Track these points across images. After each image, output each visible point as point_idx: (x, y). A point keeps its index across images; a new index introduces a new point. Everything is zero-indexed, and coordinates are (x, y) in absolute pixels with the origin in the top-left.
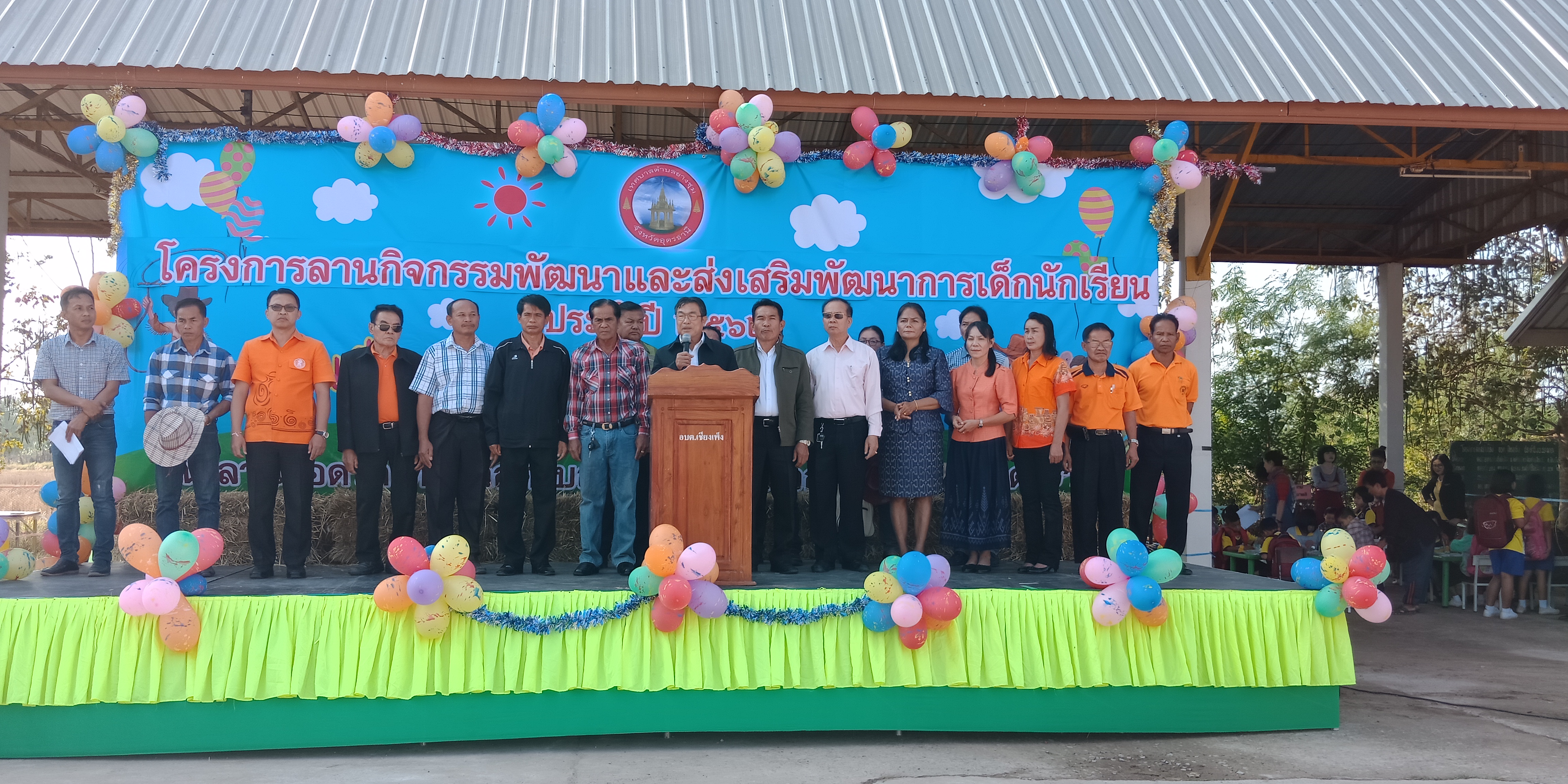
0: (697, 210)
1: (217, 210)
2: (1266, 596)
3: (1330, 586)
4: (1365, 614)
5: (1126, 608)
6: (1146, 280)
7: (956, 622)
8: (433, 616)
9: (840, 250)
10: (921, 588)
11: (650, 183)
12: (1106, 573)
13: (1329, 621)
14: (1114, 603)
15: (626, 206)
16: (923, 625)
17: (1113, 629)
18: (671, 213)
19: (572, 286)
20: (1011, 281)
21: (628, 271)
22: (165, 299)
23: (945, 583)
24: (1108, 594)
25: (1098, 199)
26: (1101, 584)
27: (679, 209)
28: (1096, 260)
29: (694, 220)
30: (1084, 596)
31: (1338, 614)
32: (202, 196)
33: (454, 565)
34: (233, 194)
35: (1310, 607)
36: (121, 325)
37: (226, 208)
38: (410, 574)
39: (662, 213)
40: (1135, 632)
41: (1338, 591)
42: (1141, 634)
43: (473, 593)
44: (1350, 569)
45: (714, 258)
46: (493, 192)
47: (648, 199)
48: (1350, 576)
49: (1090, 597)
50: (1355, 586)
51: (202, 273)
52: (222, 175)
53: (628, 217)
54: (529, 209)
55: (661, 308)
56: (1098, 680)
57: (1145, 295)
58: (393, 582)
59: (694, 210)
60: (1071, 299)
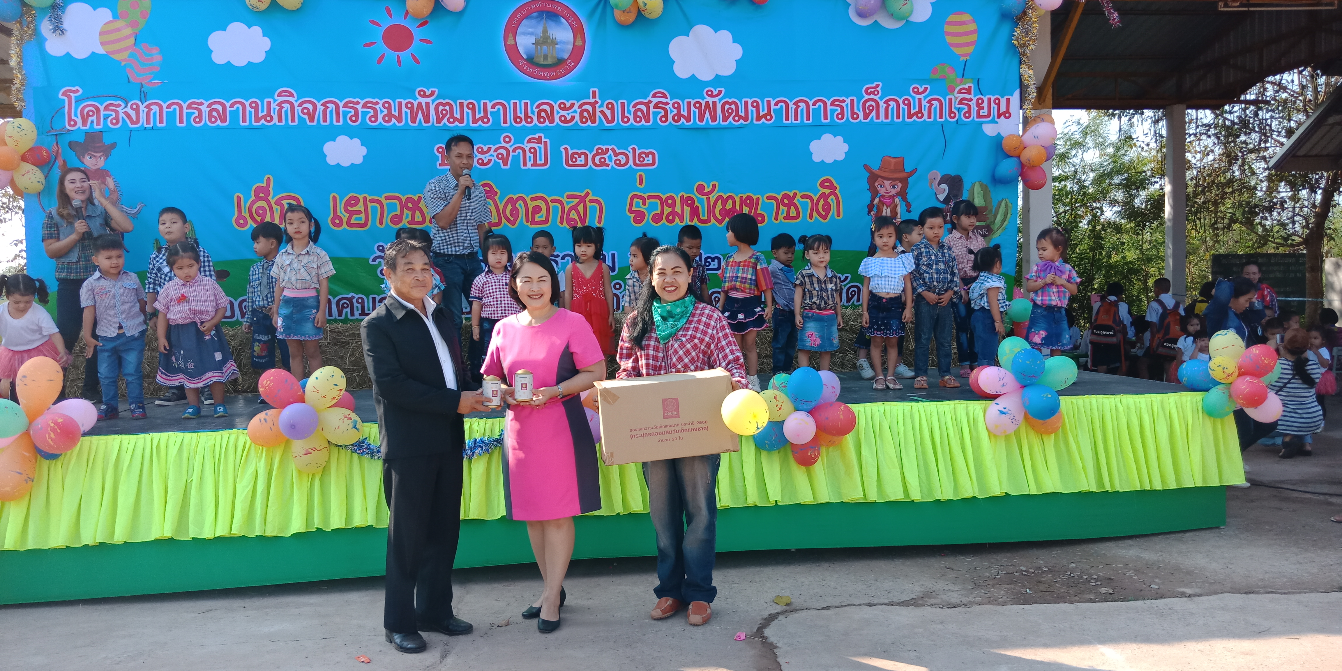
0: (579, 43)
1: (117, 57)
2: (1156, 398)
3: (1218, 387)
4: (1254, 414)
5: (1020, 417)
6: (1008, 100)
7: (849, 438)
8: (310, 451)
9: (718, 79)
10: (814, 404)
11: (532, 18)
12: (1001, 382)
13: (1219, 421)
14: (1009, 412)
15: (511, 41)
16: (815, 443)
17: (1007, 438)
18: (554, 47)
19: (461, 121)
20: (882, 106)
21: (515, 104)
22: (72, 145)
23: (836, 398)
24: (1002, 403)
25: (963, 23)
26: (995, 393)
27: (562, 42)
28: (961, 82)
29: (577, 53)
30: (976, 407)
31: (1227, 415)
32: (102, 44)
33: (329, 397)
34: (132, 41)
35: (1200, 408)
36: (31, 171)
37: (125, 55)
38: (283, 407)
39: (545, 47)
40: (1030, 439)
41: (1226, 391)
42: (1036, 441)
43: (351, 425)
44: (1239, 369)
45: (597, 90)
46: (380, 31)
47: (531, 34)
48: (1239, 375)
49: (983, 406)
50: (1245, 385)
51: (105, 119)
52: (120, 23)
53: (512, 51)
54: (416, 47)
55: (548, 140)
56: (996, 490)
57: (1007, 115)
58: (267, 417)
59: (577, 44)
60: (939, 120)
